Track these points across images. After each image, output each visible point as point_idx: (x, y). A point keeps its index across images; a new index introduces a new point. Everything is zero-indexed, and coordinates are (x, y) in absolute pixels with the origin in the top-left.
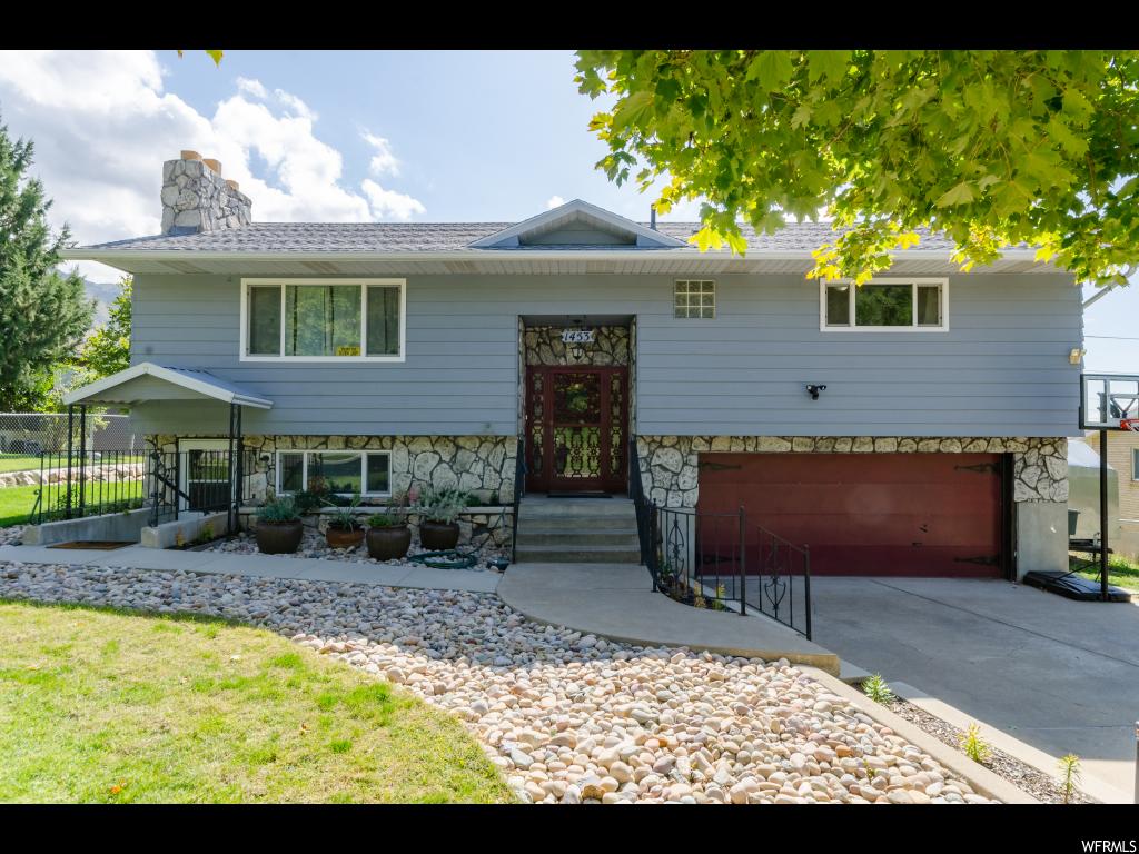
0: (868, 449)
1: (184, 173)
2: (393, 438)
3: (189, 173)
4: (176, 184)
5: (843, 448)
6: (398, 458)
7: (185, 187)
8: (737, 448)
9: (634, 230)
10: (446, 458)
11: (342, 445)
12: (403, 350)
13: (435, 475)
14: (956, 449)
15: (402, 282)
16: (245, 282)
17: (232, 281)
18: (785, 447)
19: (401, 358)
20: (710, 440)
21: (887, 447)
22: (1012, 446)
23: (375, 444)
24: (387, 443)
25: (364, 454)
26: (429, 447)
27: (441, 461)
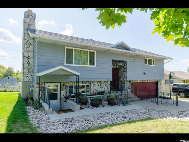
0: (147, 81)
1: (31, 15)
2: (91, 82)
3: (33, 16)
4: (29, 18)
5: (145, 81)
6: (92, 86)
7: (32, 19)
8: (135, 82)
9: (129, 48)
10: (99, 85)
11: (82, 83)
12: (95, 64)
13: (98, 88)
14: (154, 81)
15: (95, 51)
16: (66, 47)
17: (63, 47)
18: (140, 81)
19: (95, 66)
20: (132, 81)
21: (149, 81)
22: (158, 81)
23: (88, 83)
24: (90, 83)
25: (85, 85)
26: (96, 83)
27: (98, 86)
